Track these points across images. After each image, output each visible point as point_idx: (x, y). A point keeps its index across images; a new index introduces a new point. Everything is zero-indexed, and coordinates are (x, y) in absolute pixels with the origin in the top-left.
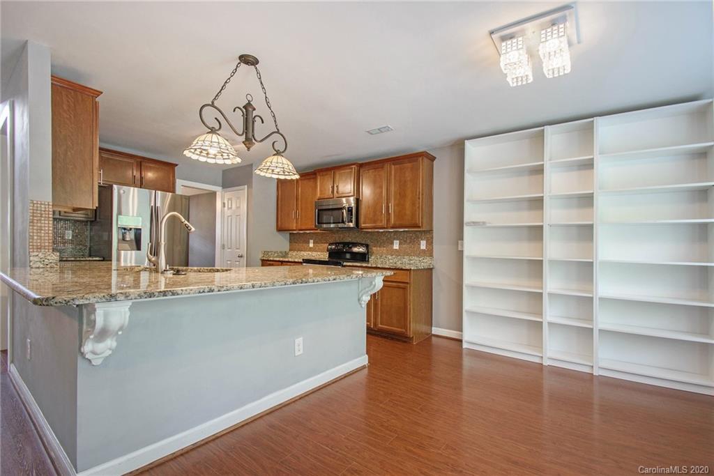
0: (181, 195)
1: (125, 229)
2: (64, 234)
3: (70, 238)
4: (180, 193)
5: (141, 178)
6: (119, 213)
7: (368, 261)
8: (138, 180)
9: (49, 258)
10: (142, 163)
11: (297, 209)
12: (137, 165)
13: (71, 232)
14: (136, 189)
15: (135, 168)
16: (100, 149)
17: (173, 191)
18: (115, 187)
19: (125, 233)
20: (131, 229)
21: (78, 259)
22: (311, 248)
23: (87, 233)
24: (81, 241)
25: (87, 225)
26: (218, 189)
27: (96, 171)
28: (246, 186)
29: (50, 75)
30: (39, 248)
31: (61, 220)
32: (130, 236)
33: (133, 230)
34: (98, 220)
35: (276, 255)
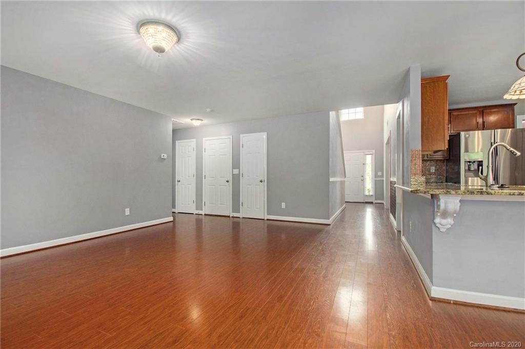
1: (470, 162)
2: (430, 169)
3: (434, 171)
4: (521, 127)
5: (484, 122)
6: (467, 151)
8: (481, 125)
9: (420, 179)
10: (483, 110)
12: (480, 113)
13: (434, 167)
15: (478, 116)
16: (450, 110)
17: (513, 127)
18: (462, 134)
19: (470, 165)
20: (474, 162)
23: (444, 168)
24: (440, 173)
25: (444, 162)
27: (446, 126)
29: (420, 79)
30: (415, 174)
31: (428, 160)
32: (474, 167)
33: (476, 162)
34: (451, 158)
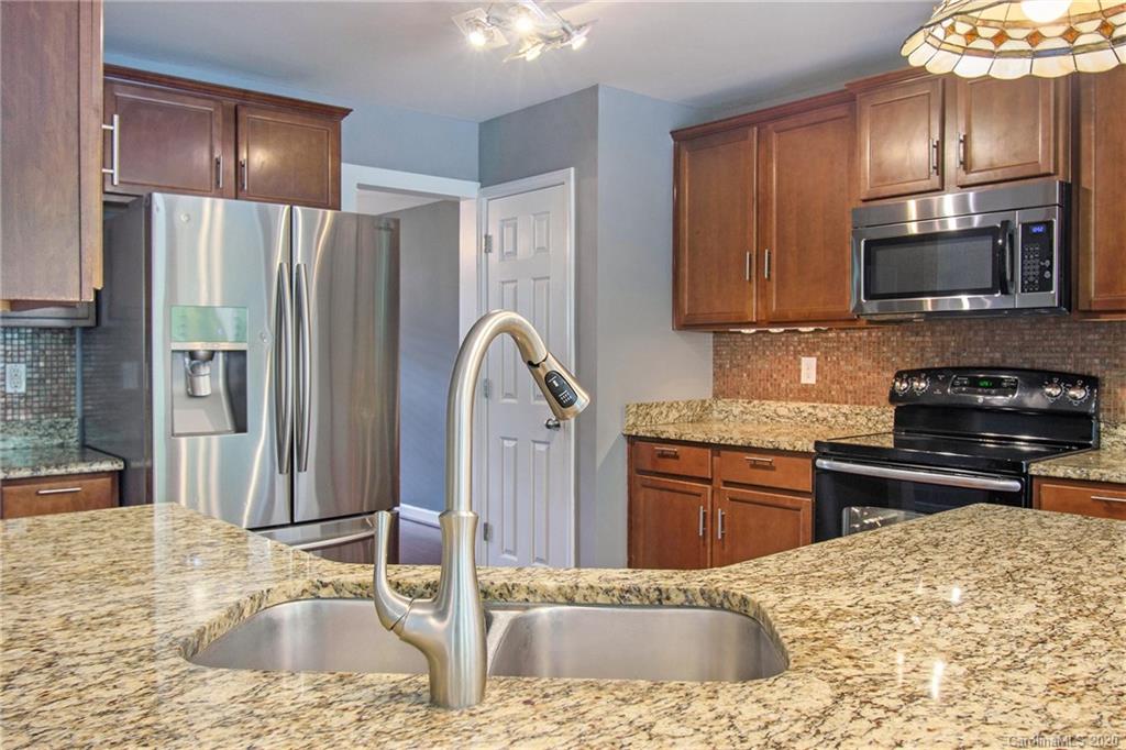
0: (358, 216)
1: (193, 355)
3: (22, 389)
4: (354, 210)
5: (238, 166)
7: (1098, 448)
8: (226, 173)
11: (762, 242)
12: (225, 120)
13: (22, 367)
14: (220, 202)
15: (218, 134)
16: (109, 70)
17: (337, 206)
18: (160, 202)
19: (194, 369)
20: (212, 355)
21: (44, 472)
22: (806, 389)
23: (75, 369)
24: (55, 397)
25: (72, 342)
26: (465, 190)
28: (572, 169)
32: (211, 381)
33: (220, 359)
34: (105, 324)
35: (674, 414)
